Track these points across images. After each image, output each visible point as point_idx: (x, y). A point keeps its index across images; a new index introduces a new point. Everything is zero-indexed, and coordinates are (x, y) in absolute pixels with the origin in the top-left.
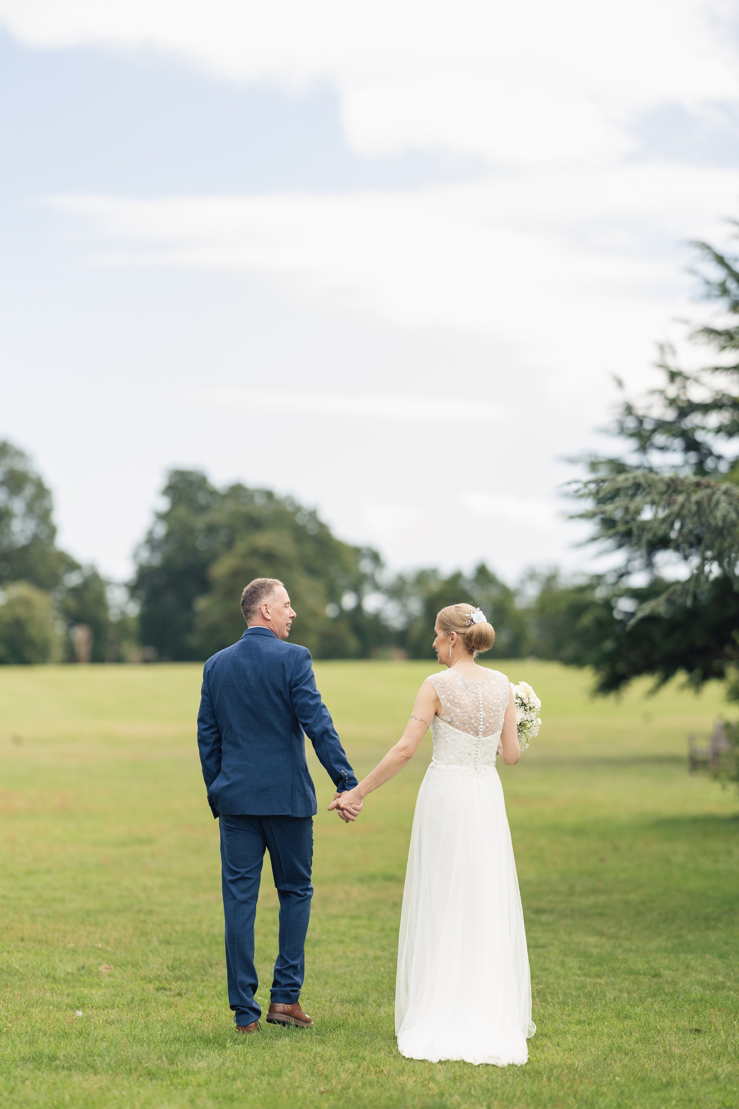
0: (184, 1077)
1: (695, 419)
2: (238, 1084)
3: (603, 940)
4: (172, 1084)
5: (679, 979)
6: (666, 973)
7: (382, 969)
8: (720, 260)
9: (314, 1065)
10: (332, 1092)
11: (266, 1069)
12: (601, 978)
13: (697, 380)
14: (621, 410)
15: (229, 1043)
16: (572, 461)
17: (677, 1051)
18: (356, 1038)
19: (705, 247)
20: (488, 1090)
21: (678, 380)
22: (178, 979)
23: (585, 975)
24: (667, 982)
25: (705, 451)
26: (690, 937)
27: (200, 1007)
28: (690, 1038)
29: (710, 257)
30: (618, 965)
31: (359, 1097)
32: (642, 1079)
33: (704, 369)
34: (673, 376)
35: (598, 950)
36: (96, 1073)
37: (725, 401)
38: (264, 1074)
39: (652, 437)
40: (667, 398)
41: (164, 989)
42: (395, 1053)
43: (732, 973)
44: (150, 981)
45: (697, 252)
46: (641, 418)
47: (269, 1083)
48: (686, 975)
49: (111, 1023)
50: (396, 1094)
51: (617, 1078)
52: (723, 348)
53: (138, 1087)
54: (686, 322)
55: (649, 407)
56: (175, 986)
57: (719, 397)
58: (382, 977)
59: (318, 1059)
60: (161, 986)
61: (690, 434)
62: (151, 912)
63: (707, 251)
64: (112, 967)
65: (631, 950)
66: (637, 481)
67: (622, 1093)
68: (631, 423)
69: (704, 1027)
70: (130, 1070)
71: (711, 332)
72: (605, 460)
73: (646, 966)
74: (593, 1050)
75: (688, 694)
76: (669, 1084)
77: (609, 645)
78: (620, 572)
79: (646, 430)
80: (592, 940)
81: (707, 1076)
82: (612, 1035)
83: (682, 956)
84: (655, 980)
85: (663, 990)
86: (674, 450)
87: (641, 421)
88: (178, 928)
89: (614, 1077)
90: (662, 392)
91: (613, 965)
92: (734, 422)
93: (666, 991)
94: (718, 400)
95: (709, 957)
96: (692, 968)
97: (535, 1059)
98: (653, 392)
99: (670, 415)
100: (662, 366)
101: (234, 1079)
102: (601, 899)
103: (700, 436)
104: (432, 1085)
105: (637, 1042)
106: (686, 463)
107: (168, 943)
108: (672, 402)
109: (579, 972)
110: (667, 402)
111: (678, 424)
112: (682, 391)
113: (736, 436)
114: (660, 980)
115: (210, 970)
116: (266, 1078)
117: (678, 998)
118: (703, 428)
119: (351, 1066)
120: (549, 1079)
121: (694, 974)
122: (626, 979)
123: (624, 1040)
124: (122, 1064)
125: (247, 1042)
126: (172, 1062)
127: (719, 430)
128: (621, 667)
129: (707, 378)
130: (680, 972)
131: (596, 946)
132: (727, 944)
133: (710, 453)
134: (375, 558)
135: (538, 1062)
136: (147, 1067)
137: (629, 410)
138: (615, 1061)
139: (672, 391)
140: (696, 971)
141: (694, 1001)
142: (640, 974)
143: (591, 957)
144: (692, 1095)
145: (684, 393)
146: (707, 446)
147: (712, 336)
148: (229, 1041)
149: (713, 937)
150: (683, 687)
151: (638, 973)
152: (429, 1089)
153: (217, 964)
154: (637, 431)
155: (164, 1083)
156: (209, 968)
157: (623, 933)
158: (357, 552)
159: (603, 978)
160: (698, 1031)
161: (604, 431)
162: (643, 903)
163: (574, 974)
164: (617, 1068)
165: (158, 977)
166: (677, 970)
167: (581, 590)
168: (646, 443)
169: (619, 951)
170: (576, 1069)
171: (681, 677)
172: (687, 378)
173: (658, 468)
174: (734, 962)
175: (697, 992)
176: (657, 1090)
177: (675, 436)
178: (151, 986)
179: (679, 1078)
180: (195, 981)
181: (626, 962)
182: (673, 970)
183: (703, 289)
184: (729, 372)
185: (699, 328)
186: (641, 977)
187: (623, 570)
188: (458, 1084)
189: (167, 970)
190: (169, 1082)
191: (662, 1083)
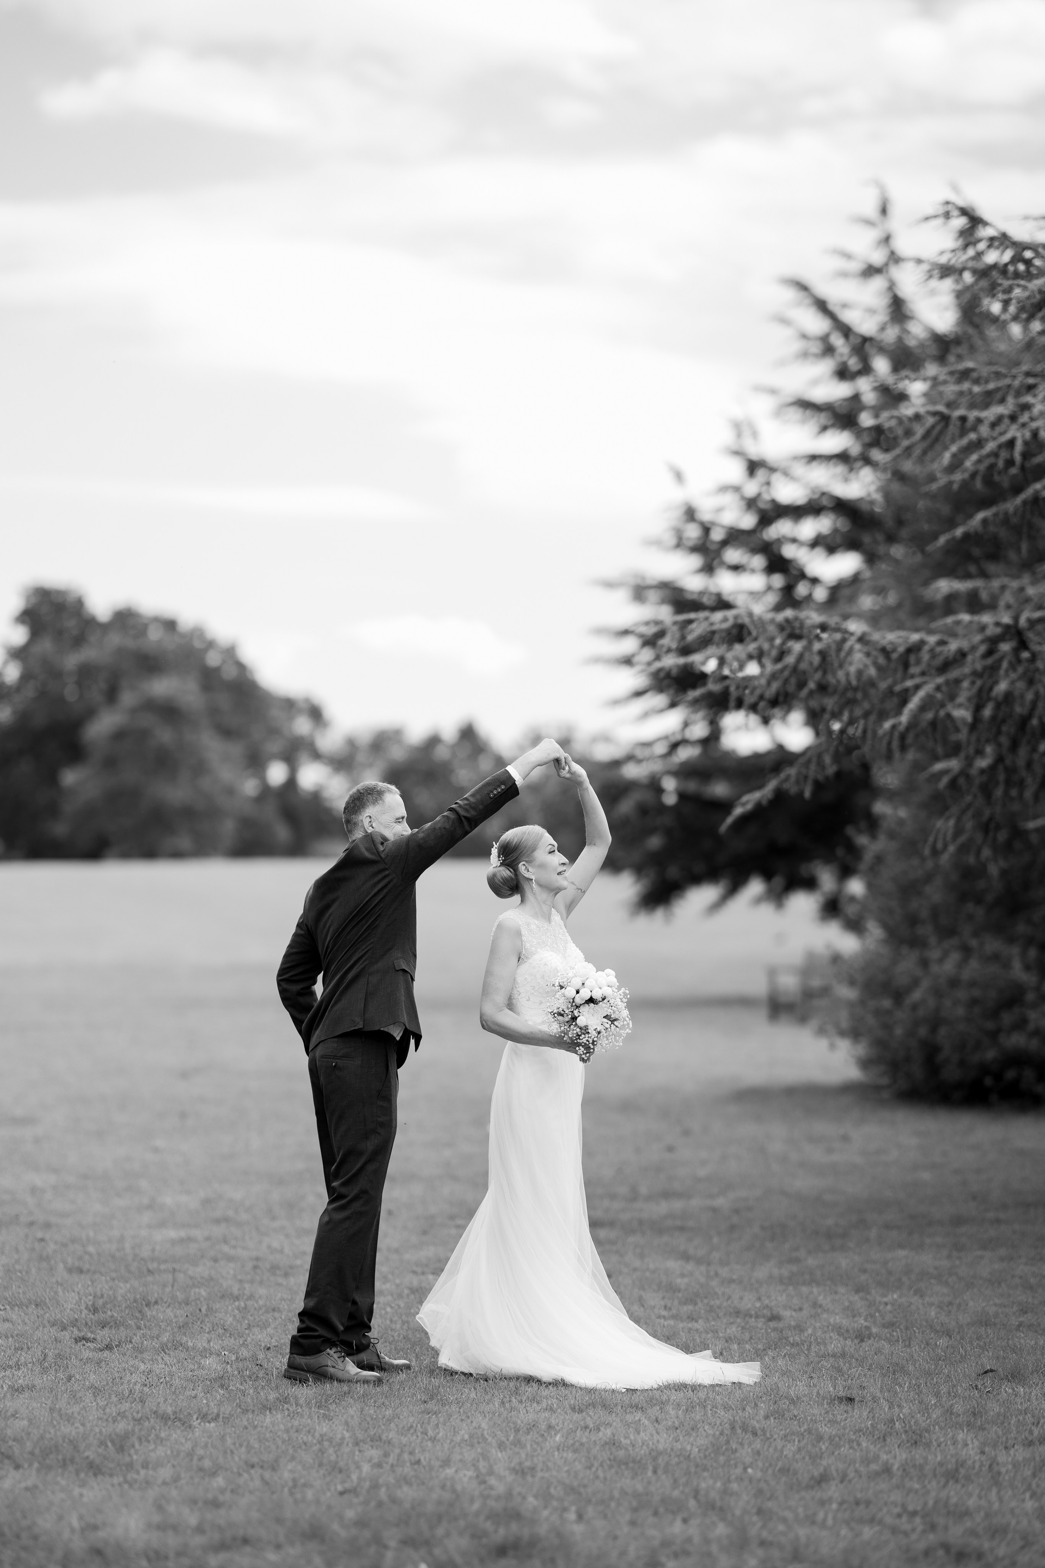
0: (143, 1472)
1: (782, 528)
2: (219, 1481)
3: (690, 1267)
4: (126, 1481)
5: (806, 1323)
6: (787, 1314)
7: (389, 1309)
8: (822, 306)
9: (323, 1453)
10: (354, 1491)
11: (255, 1460)
12: (697, 1321)
13: (786, 473)
14: (679, 513)
15: (195, 1419)
16: (610, 585)
17: (825, 1430)
18: (372, 1412)
19: (802, 287)
20: (572, 1489)
21: (761, 474)
22: (103, 1325)
23: (674, 1317)
24: (790, 1327)
25: (795, 572)
26: (811, 1262)
27: (142, 1367)
28: (839, 1410)
29: (808, 301)
30: (718, 1302)
31: (394, 1500)
32: (784, 1471)
33: (796, 458)
34: (753, 467)
35: (686, 1280)
36: (17, 1467)
37: (825, 502)
38: (253, 1466)
39: (722, 552)
40: (743, 498)
41: (87, 1340)
42: (432, 1434)
43: (877, 1314)
44: (64, 1328)
45: (790, 294)
46: (708, 525)
47: (262, 1478)
48: (815, 1316)
49: (19, 1390)
50: (447, 1496)
51: (750, 1470)
52: (824, 429)
53: (80, 1486)
54: (773, 391)
55: (720, 510)
56: (104, 1335)
57: (816, 496)
58: (391, 1321)
59: (326, 1444)
60: (81, 1334)
61: (775, 547)
62: (47, 1226)
63: (802, 294)
64: (8, 1307)
65: (731, 1281)
66: (740, 621)
67: (760, 1492)
68: (693, 532)
69: (855, 1393)
70: (64, 1460)
71: (806, 405)
72: (654, 583)
73: (758, 1305)
74: (706, 1427)
75: (767, 910)
76: (822, 1480)
77: (655, 842)
78: (674, 739)
79: (713, 542)
80: (673, 1265)
81: (874, 1467)
82: (731, 1407)
83: (805, 1290)
84: (772, 1324)
85: (787, 1338)
86: (753, 571)
87: (706, 529)
88: (91, 1249)
89: (745, 1469)
90: (737, 489)
91: (712, 1303)
92: (835, 531)
93: (791, 1339)
94: (815, 500)
95: (842, 1291)
96: (820, 1306)
97: (628, 1442)
98: (724, 489)
99: (748, 521)
100: (738, 453)
101: (214, 1474)
102: (678, 1205)
103: (789, 551)
104: (492, 1481)
105: (767, 1417)
106: (769, 588)
107: (81, 1271)
108: (751, 503)
109: (664, 1313)
110: (743, 504)
111: (758, 535)
112: (764, 488)
113: (838, 552)
114: (780, 1325)
115: (148, 1313)
116: (256, 1473)
117: (809, 1349)
118: (794, 540)
119: (374, 1453)
120: (655, 1472)
121: (825, 1316)
122: (732, 1323)
123: (747, 1413)
124: (52, 1453)
125: (221, 1419)
126: (121, 1449)
127: (816, 543)
128: (673, 872)
129: (799, 470)
130: (805, 1312)
131: (683, 1275)
132: (865, 1271)
133: (802, 575)
134: (316, 714)
135: (633, 1446)
136: (87, 1457)
137: (690, 514)
138: (742, 1444)
139: (751, 488)
140: (827, 1311)
141: (834, 1356)
142: (751, 1316)
143: (679, 1291)
144: (859, 1495)
145: (768, 492)
146: (798, 564)
147: (808, 412)
148: (195, 1417)
149: (844, 1261)
150: (758, 901)
151: (748, 1315)
152: (491, 1488)
153: (156, 1303)
154: (700, 542)
155: (116, 1480)
156: (146, 1309)
157: (716, 1255)
158: (289, 705)
159: (700, 1321)
160: (851, 1400)
161: (656, 543)
162: (737, 1211)
163: (659, 1317)
164: (745, 1454)
165: (74, 1323)
166: (801, 1309)
167: (616, 764)
168: (713, 560)
169: (714, 1283)
170: (689, 1456)
171: (755, 887)
172: (772, 470)
173: (730, 594)
174: (878, 1299)
175: (835, 1344)
176: (809, 1487)
177: (754, 551)
178: (66, 1334)
179: (837, 1471)
180: (127, 1327)
181: (729, 1298)
182: (795, 1310)
183: (797, 346)
184: (832, 462)
185: (790, 400)
186: (753, 1320)
187: (678, 737)
188: (529, 1478)
189: (85, 1312)
190: (121, 1479)
191: (812, 1478)
